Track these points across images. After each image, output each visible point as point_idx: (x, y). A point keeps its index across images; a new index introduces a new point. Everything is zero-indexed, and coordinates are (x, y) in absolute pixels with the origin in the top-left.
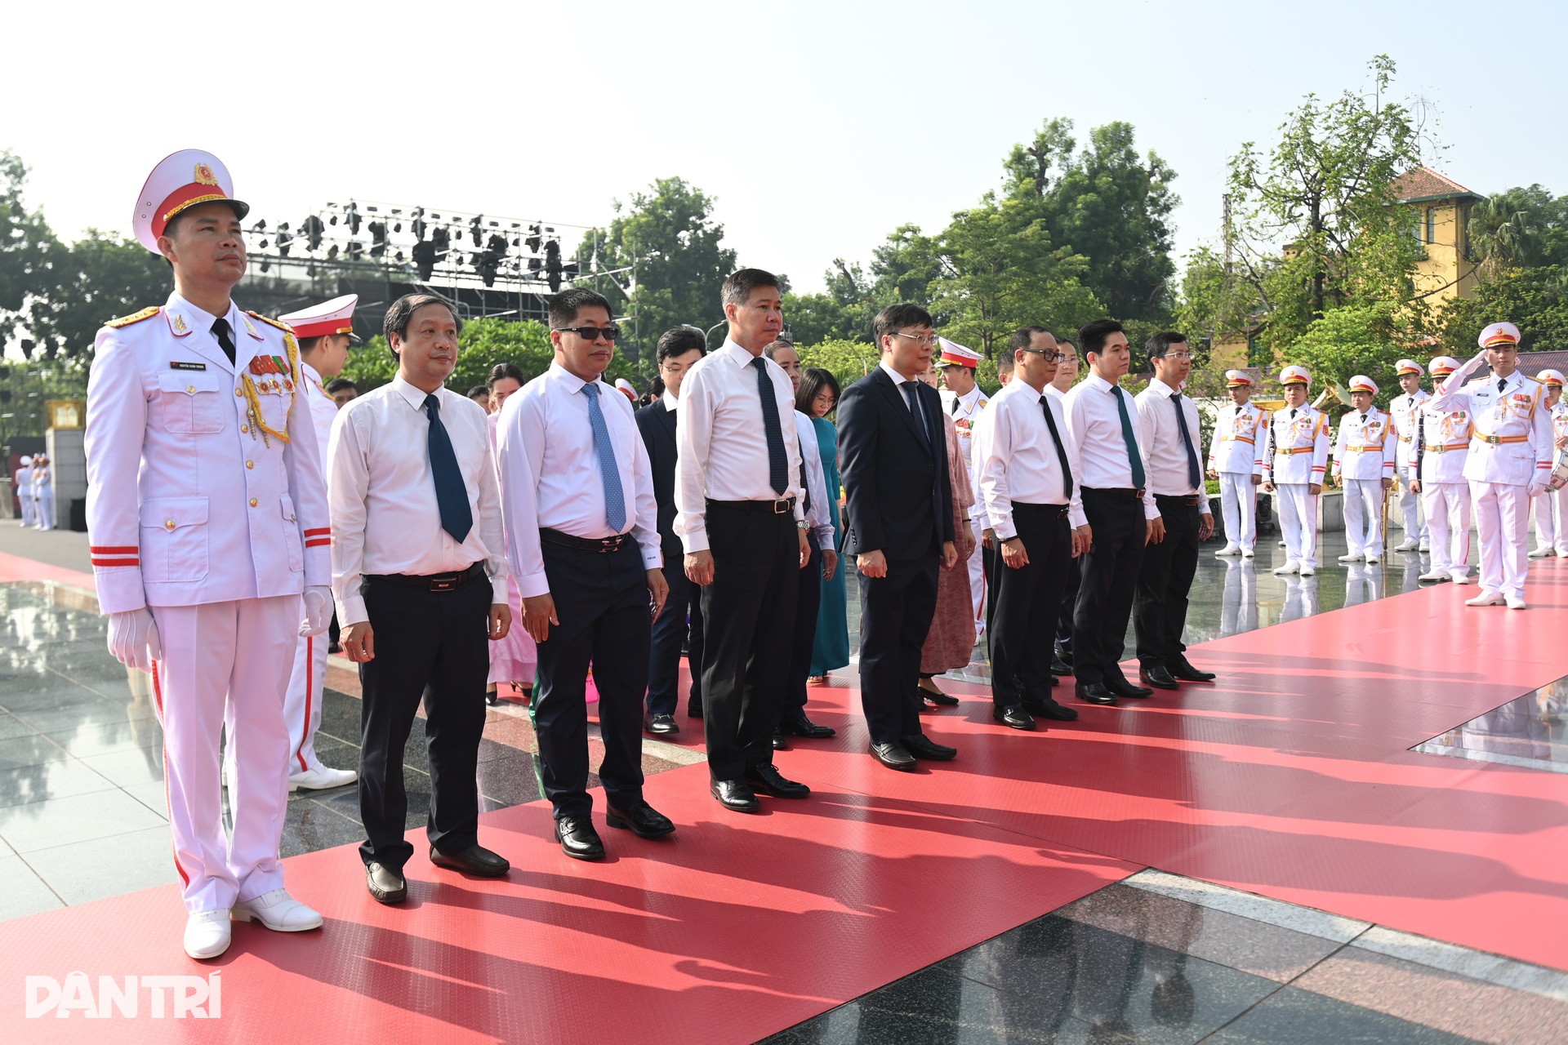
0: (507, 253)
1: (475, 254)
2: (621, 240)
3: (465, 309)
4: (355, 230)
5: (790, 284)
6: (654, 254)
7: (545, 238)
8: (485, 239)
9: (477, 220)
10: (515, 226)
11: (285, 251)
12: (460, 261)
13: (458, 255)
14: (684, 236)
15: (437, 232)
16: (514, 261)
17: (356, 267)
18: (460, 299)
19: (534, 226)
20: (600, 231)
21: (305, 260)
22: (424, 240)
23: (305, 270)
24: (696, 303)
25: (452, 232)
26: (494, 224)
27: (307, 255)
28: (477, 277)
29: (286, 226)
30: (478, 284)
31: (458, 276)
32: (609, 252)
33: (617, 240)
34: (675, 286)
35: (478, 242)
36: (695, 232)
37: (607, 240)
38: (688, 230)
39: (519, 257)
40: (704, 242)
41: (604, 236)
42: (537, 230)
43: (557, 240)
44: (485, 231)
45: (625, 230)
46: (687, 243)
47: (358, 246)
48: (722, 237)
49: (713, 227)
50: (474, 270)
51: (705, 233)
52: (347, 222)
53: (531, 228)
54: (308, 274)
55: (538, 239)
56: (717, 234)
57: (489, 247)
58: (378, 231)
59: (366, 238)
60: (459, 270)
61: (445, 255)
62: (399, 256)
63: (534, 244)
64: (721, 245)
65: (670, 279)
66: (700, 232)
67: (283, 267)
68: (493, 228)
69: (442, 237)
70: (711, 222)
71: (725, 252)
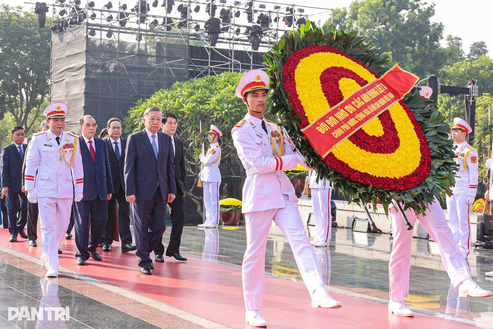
0: (270, 27)
1: (248, 27)
2: (356, 16)
3: (238, 65)
4: (169, 10)
5: (487, 49)
6: (380, 27)
7: (297, 16)
8: (256, 17)
9: (251, 4)
10: (277, 8)
11: (123, 24)
12: (238, 31)
13: (236, 28)
14: (404, 13)
15: (223, 12)
16: (274, 32)
17: (168, 35)
18: (235, 58)
19: (290, 8)
20: (342, 10)
21: (135, 30)
22: (215, 17)
23: (134, 36)
24: (410, 63)
25: (234, 11)
26: (262, 6)
27: (136, 26)
28: (248, 43)
29: (124, 7)
30: (249, 49)
31: (236, 42)
32: (347, 25)
33: (354, 17)
34: (395, 50)
35: (250, 19)
36: (412, 11)
37: (347, 17)
38: (407, 9)
39: (277, 30)
40: (419, 18)
41: (345, 14)
42: (291, 11)
43: (305, 18)
44: (256, 11)
45: (360, 10)
46: (406, 19)
47: (170, 20)
48: (433, 14)
49: (426, 7)
50: (246, 38)
51: (420, 11)
52: (164, 5)
53: (288, 9)
54: (137, 39)
55: (291, 17)
56: (430, 12)
57: (258, 22)
58: (183, 10)
59: (176, 14)
60: (237, 38)
61: (228, 28)
62: (197, 28)
63: (289, 21)
64: (432, 20)
65: (391, 45)
66: (416, 11)
67: (121, 34)
68: (261, 9)
69: (226, 15)
70: (425, 3)
71: (434, 26)
